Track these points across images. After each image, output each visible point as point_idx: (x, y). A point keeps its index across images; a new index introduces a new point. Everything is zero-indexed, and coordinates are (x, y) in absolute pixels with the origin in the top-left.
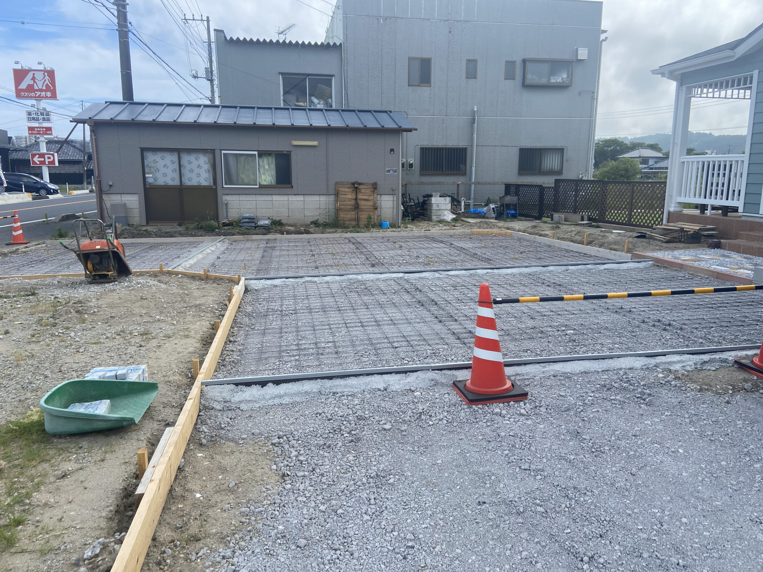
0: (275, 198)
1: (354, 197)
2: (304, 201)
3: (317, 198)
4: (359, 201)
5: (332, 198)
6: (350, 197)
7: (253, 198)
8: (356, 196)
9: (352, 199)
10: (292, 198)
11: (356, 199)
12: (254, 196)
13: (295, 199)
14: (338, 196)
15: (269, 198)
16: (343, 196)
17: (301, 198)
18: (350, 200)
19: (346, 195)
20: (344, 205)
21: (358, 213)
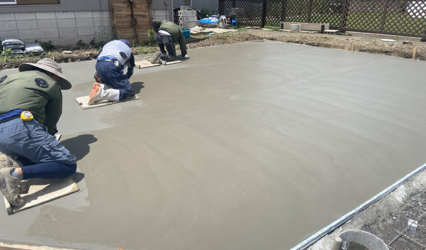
0: (40, 16)
1: (130, 13)
2: (75, 19)
3: (89, 15)
4: (135, 17)
5: (106, 15)
6: (125, 13)
7: (11, 17)
8: (132, 12)
9: (128, 15)
10: (61, 16)
11: (132, 15)
12: (12, 15)
13: (64, 17)
14: (113, 12)
15: (32, 16)
16: (118, 13)
17: (70, 15)
18: (126, 16)
19: (121, 11)
20: (120, 22)
21: (136, 30)
